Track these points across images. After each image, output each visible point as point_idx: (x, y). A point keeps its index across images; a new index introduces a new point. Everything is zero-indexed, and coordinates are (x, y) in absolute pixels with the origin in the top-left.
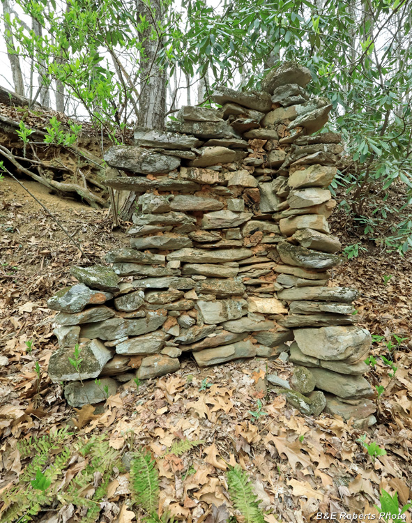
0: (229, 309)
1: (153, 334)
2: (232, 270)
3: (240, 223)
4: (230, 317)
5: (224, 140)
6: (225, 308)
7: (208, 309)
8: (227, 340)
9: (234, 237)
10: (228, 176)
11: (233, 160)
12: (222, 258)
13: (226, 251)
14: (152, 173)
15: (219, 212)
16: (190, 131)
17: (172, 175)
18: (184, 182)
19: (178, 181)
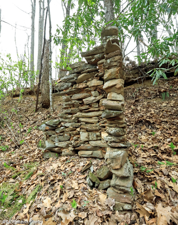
0: (90, 136)
1: (67, 141)
2: (95, 120)
3: (96, 101)
4: (90, 139)
5: (85, 71)
6: (89, 135)
7: (82, 135)
8: (88, 148)
9: (95, 107)
10: (88, 84)
11: (90, 77)
12: (89, 115)
13: (91, 113)
14: (64, 89)
15: (88, 98)
16: (74, 72)
17: (70, 88)
18: (74, 90)
19: (72, 90)
